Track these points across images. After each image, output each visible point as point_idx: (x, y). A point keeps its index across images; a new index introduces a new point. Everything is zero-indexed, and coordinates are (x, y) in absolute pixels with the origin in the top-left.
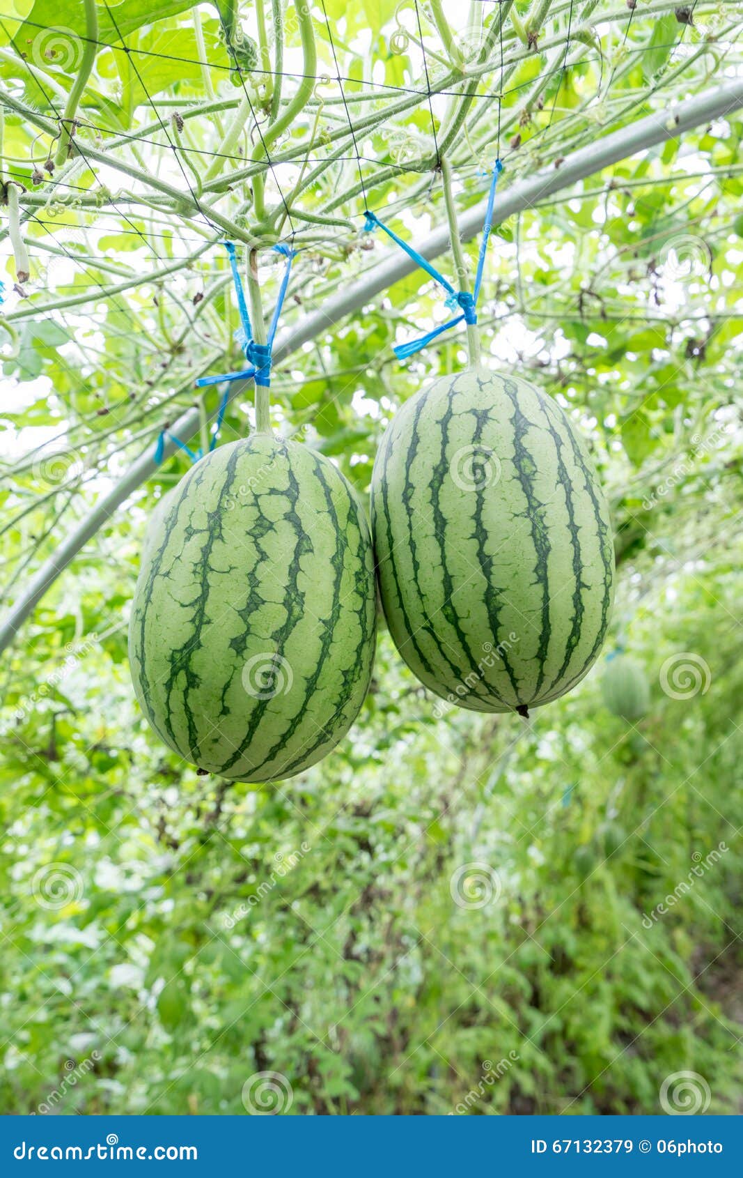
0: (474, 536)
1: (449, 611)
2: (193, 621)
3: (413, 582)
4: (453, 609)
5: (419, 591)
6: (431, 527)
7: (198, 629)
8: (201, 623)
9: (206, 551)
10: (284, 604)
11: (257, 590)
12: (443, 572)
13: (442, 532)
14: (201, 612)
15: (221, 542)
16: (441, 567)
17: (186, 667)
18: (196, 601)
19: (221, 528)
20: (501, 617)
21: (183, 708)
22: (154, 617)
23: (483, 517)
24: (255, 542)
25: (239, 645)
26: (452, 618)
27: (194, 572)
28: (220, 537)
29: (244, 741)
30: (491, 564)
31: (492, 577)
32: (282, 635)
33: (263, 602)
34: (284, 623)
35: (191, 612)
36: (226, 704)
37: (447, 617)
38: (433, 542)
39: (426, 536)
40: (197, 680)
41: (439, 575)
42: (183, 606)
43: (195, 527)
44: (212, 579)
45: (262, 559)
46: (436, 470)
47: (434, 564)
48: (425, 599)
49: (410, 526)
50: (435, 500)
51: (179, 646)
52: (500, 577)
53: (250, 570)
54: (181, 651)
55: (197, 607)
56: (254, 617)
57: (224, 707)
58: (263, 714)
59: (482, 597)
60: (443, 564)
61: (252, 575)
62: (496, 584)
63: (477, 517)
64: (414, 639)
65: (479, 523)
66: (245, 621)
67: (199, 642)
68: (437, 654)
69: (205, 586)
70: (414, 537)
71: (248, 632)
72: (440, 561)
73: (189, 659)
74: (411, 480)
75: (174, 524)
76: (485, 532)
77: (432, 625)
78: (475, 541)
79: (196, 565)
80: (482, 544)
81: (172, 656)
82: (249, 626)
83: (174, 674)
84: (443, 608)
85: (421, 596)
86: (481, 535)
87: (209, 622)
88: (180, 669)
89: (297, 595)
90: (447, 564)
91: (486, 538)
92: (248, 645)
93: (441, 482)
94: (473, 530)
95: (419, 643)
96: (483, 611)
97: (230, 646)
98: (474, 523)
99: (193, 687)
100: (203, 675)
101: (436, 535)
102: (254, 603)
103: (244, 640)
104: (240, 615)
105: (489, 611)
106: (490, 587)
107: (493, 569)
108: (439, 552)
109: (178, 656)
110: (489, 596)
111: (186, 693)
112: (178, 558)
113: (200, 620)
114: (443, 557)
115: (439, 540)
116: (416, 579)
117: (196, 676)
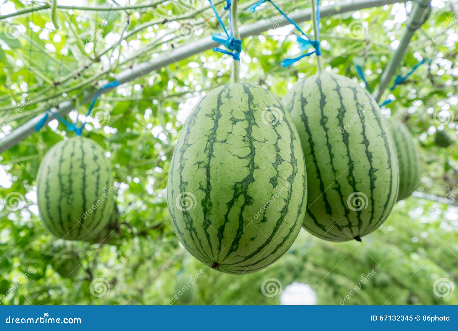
0: (363, 143)
1: (351, 179)
2: (248, 166)
3: (329, 165)
4: (353, 178)
5: (333, 169)
6: (340, 138)
7: (252, 171)
8: (253, 168)
9: (249, 130)
10: (291, 163)
11: (280, 154)
12: (348, 159)
13: (347, 139)
14: (252, 162)
15: (256, 126)
16: (347, 157)
17: (245, 193)
18: (248, 156)
19: (255, 120)
20: (376, 183)
21: (238, 217)
22: (219, 164)
23: (366, 134)
24: (274, 129)
25: (274, 182)
26: (352, 183)
27: (244, 141)
28: (255, 124)
29: (268, 240)
30: (371, 157)
31: (372, 163)
32: (291, 179)
33: (283, 160)
34: (292, 173)
35: (247, 162)
36: (266, 216)
37: (349, 182)
38: (343, 144)
39: (338, 141)
40: (251, 200)
41: (346, 161)
42: (240, 158)
43: (237, 117)
44: (255, 144)
45: (279, 138)
46: (339, 110)
47: (344, 155)
48: (337, 173)
49: (327, 136)
50: (341, 124)
51: (241, 180)
52: (376, 164)
53: (275, 143)
54: (242, 183)
55: (249, 159)
56: (280, 167)
57: (264, 217)
58: (281, 224)
59: (368, 173)
60: (348, 155)
61: (276, 145)
62: (375, 167)
63: (363, 133)
64: (325, 195)
65: (365, 137)
66: (276, 169)
67: (253, 179)
68: (339, 203)
69: (252, 147)
70: (330, 142)
71: (278, 176)
72: (346, 153)
73: (247, 188)
74: (325, 114)
75: (219, 116)
76: (367, 141)
77: (340, 187)
78: (364, 145)
79: (244, 137)
80: (367, 147)
81: (235, 186)
82: (278, 172)
83: (236, 196)
84: (348, 177)
85: (334, 171)
86: (366, 142)
87: (258, 168)
88: (241, 193)
89: (295, 159)
90: (351, 155)
91: (368, 144)
92: (278, 183)
93: (343, 116)
94: (362, 140)
95: (328, 197)
96: (368, 179)
97: (270, 182)
98: (362, 136)
99: (248, 205)
100: (256, 197)
101: (343, 141)
102: (279, 160)
103: (276, 179)
104: (273, 165)
105: (371, 180)
106: (372, 168)
107: (373, 159)
108: (346, 150)
109: (239, 186)
110: (371, 172)
111: (242, 208)
112: (230, 133)
113: (252, 166)
114: (348, 152)
115: (345, 143)
116: (331, 163)
117: (251, 198)
